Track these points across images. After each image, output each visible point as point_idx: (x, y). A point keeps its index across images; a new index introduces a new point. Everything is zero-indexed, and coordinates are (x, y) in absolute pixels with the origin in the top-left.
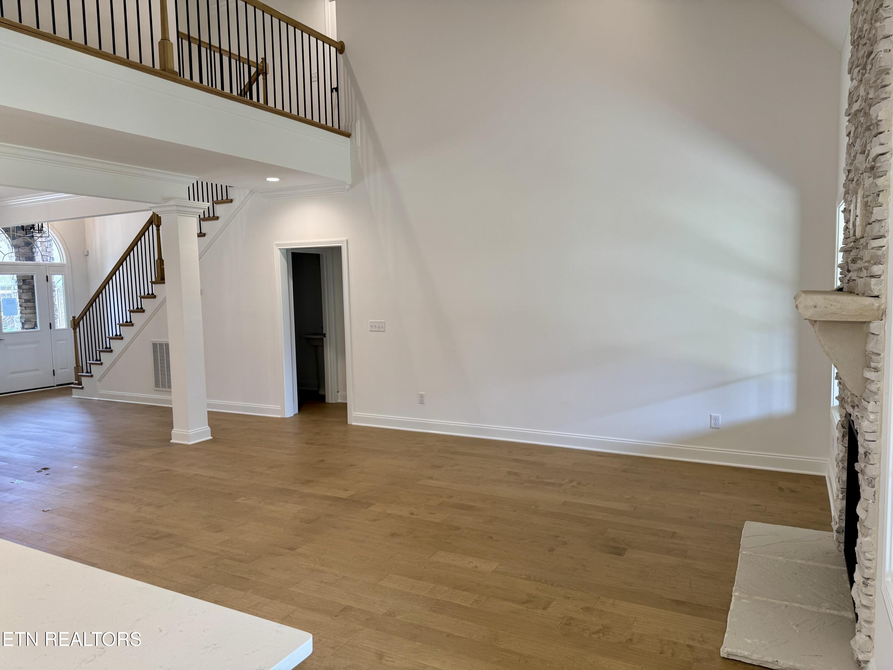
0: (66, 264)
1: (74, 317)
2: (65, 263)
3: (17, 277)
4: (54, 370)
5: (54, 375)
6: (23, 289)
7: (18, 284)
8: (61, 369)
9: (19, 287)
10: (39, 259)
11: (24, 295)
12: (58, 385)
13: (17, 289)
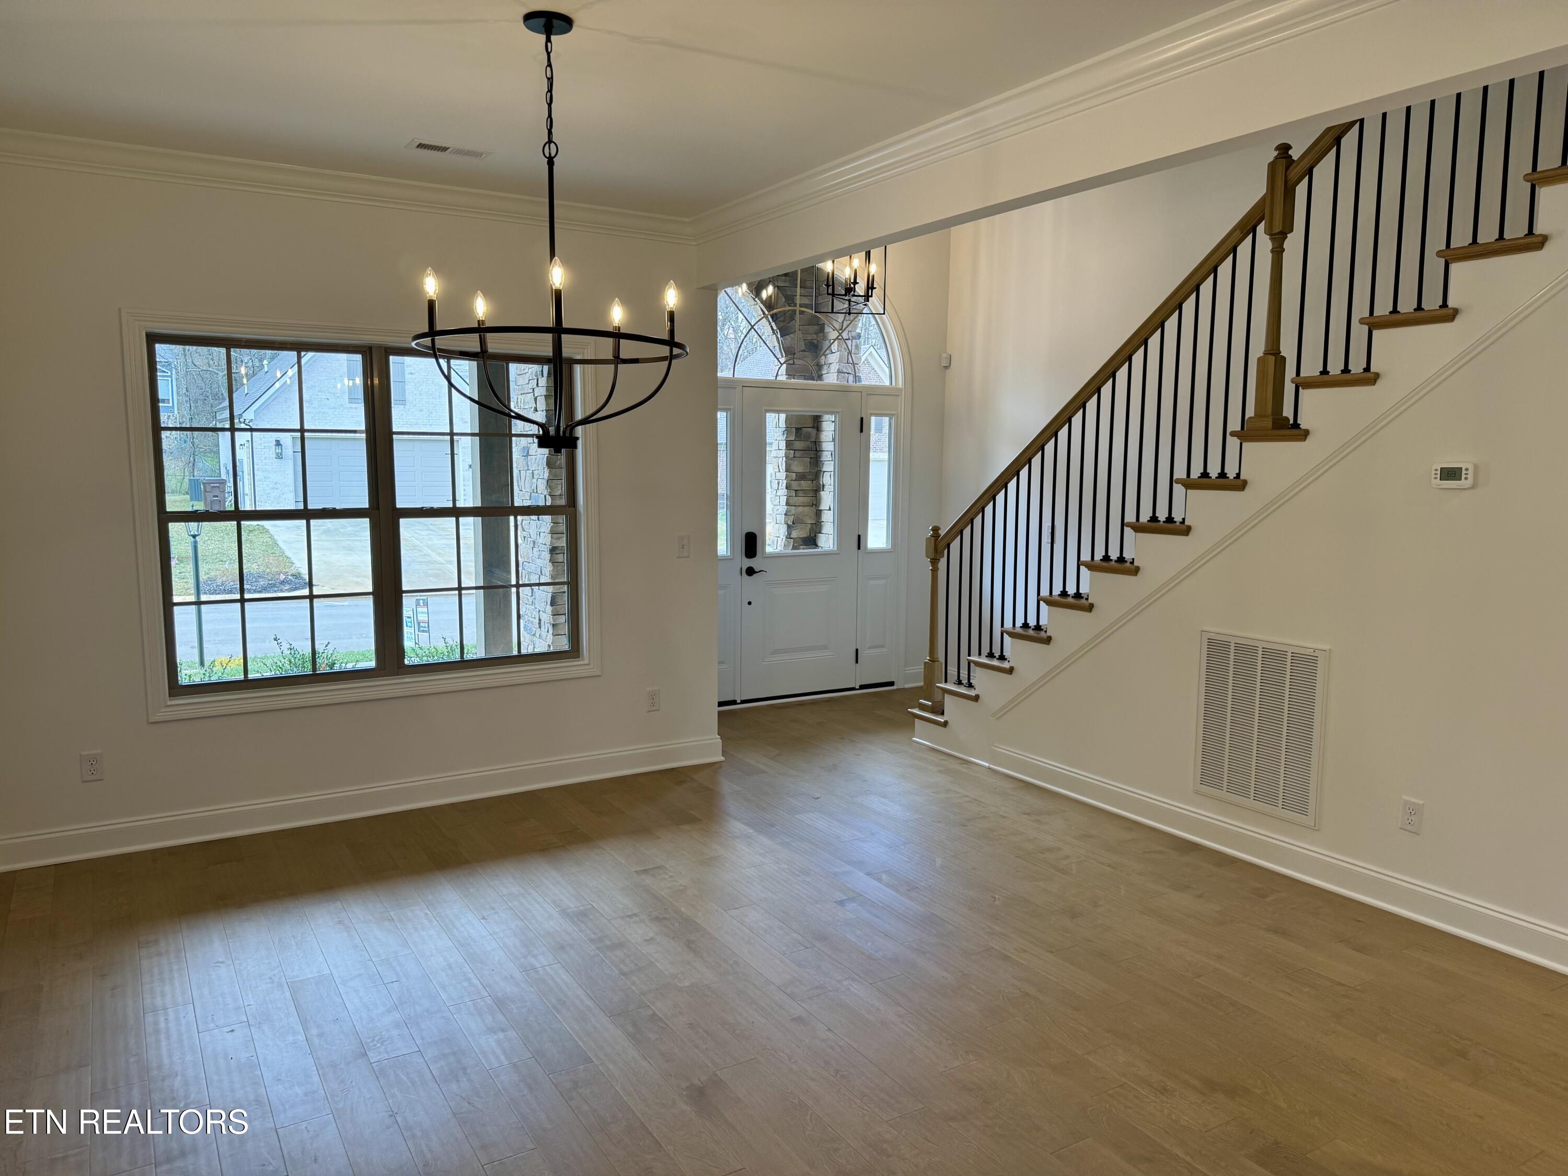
0: (900, 390)
1: (936, 530)
2: (901, 387)
3: (787, 420)
4: (857, 650)
5: (857, 662)
6: (795, 449)
7: (787, 437)
8: (870, 648)
9: (789, 445)
10: (831, 378)
11: (796, 463)
12: (862, 687)
13: (784, 448)
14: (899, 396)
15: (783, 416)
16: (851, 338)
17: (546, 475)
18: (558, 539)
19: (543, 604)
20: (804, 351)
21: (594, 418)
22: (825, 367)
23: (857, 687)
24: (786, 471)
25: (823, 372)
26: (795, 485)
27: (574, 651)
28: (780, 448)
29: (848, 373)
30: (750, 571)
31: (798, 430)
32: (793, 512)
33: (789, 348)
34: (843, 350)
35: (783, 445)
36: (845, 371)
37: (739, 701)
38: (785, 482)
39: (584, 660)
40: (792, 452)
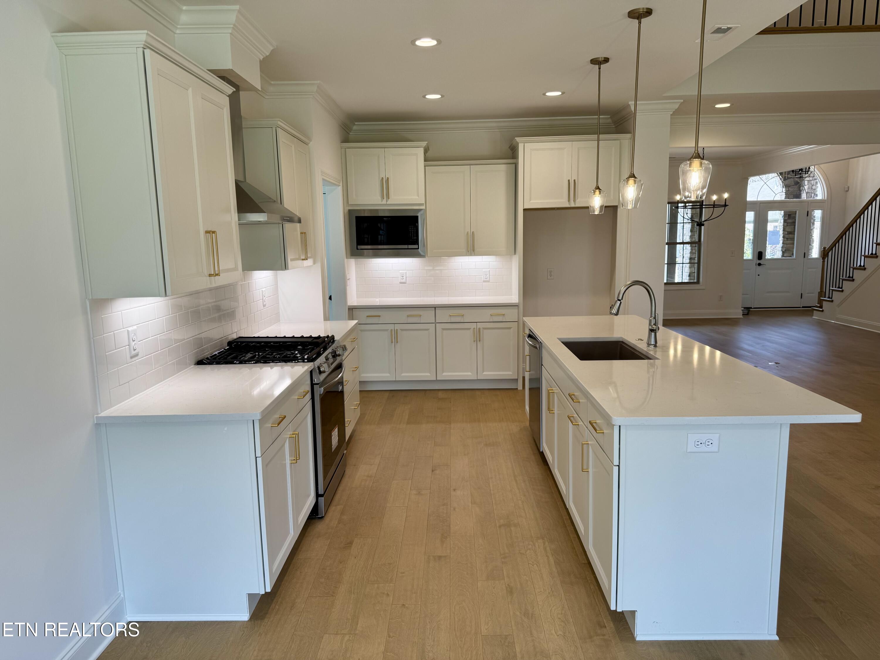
0: (826, 200)
1: (825, 248)
3: (784, 212)
4: (802, 294)
5: (801, 298)
6: (788, 222)
7: (784, 218)
8: (808, 293)
9: (785, 221)
10: (804, 196)
11: (787, 228)
12: (803, 307)
13: (783, 222)
14: (824, 202)
15: (783, 212)
16: (814, 180)
17: (690, 234)
18: (693, 255)
19: (686, 277)
20: (794, 185)
21: (709, 219)
22: (803, 191)
23: (801, 307)
24: (783, 231)
25: (801, 193)
26: (787, 236)
27: (698, 282)
28: (781, 222)
29: (811, 193)
30: (759, 264)
31: (789, 215)
32: (785, 246)
33: (787, 185)
34: (810, 184)
35: (782, 221)
36: (810, 192)
37: (753, 308)
38: (782, 235)
39: (700, 284)
40: (786, 224)
